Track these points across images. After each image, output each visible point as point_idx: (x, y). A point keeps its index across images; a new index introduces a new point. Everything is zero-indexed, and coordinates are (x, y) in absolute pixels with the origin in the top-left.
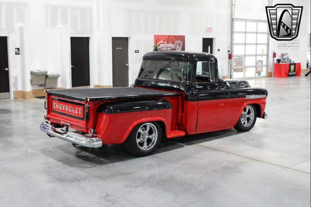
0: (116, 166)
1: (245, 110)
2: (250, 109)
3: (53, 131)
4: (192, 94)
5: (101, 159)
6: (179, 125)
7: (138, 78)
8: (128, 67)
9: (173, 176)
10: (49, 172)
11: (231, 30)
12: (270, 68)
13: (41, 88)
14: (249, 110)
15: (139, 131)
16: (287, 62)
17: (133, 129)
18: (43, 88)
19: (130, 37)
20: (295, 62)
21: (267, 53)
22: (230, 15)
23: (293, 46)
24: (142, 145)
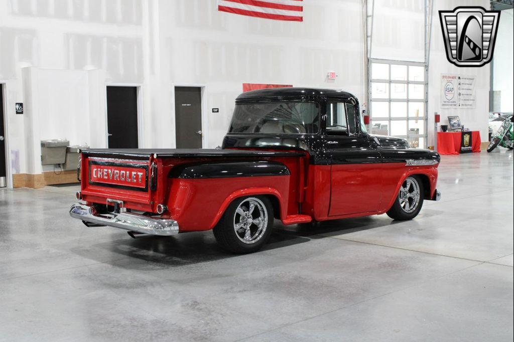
0: (202, 267)
1: (405, 185)
2: (413, 183)
3: (92, 215)
4: (321, 153)
5: (175, 259)
6: (300, 205)
7: (228, 134)
8: (201, 135)
9: (300, 277)
10: (90, 276)
11: (366, 78)
12: (431, 139)
13: (58, 170)
14: (411, 185)
15: (237, 211)
16: (457, 130)
17: (228, 207)
18: (62, 170)
19: (204, 87)
20: (471, 130)
21: (426, 114)
22: (364, 53)
23: (466, 105)
24: (242, 235)
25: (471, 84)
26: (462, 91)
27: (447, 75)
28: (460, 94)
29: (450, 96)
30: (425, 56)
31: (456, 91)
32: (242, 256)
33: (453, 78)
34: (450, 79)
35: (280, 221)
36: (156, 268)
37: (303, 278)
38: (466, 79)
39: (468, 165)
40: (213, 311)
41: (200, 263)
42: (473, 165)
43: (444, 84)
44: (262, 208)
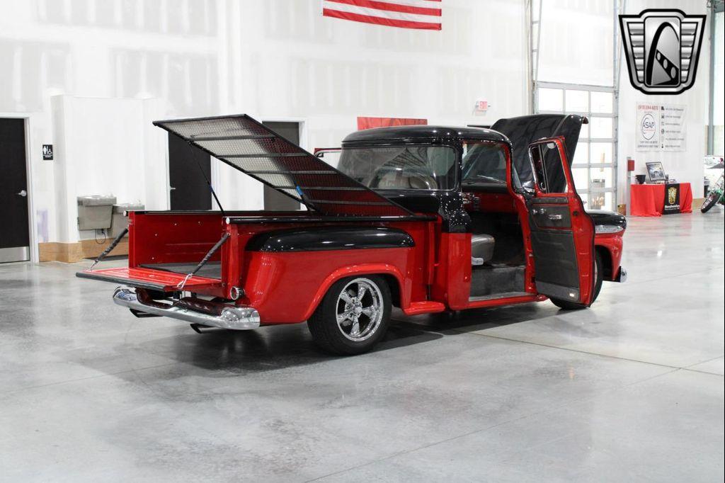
4: (459, 216)
6: (429, 288)
12: (622, 194)
13: (101, 237)
15: (340, 296)
16: (659, 182)
17: (329, 290)
18: (107, 237)
19: (304, 122)
20: (678, 182)
21: (615, 160)
22: (527, 74)
23: (672, 146)
24: (348, 329)
25: (679, 117)
26: (666, 128)
27: (645, 104)
28: (663, 131)
29: (649, 134)
30: (614, 77)
31: (657, 127)
32: (348, 358)
33: (654, 108)
34: (649, 110)
35: (400, 309)
36: (228, 374)
37: (427, 389)
38: (671, 109)
39: (673, 231)
40: (303, 434)
41: (289, 368)
42: (679, 231)
43: (640, 118)
44: (376, 293)
